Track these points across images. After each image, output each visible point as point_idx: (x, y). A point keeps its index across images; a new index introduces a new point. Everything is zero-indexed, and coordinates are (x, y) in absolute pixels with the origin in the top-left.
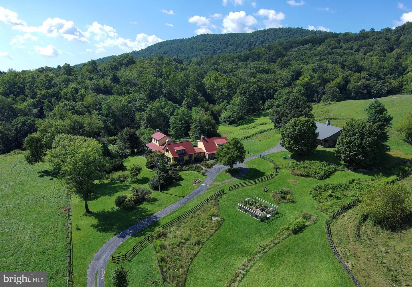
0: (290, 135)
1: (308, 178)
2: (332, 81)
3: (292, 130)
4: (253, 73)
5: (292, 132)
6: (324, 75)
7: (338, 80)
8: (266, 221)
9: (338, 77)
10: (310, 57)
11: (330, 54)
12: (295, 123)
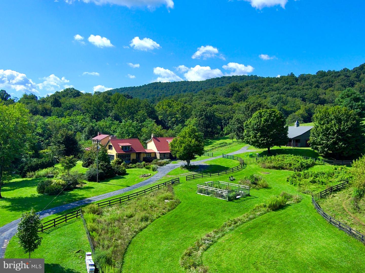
0: (255, 126)
1: (282, 170)
2: (294, 113)
3: (257, 121)
4: (209, 104)
5: (257, 123)
6: (285, 107)
7: (301, 111)
8: (235, 201)
9: (300, 109)
10: (268, 92)
11: (288, 89)
12: (260, 113)
